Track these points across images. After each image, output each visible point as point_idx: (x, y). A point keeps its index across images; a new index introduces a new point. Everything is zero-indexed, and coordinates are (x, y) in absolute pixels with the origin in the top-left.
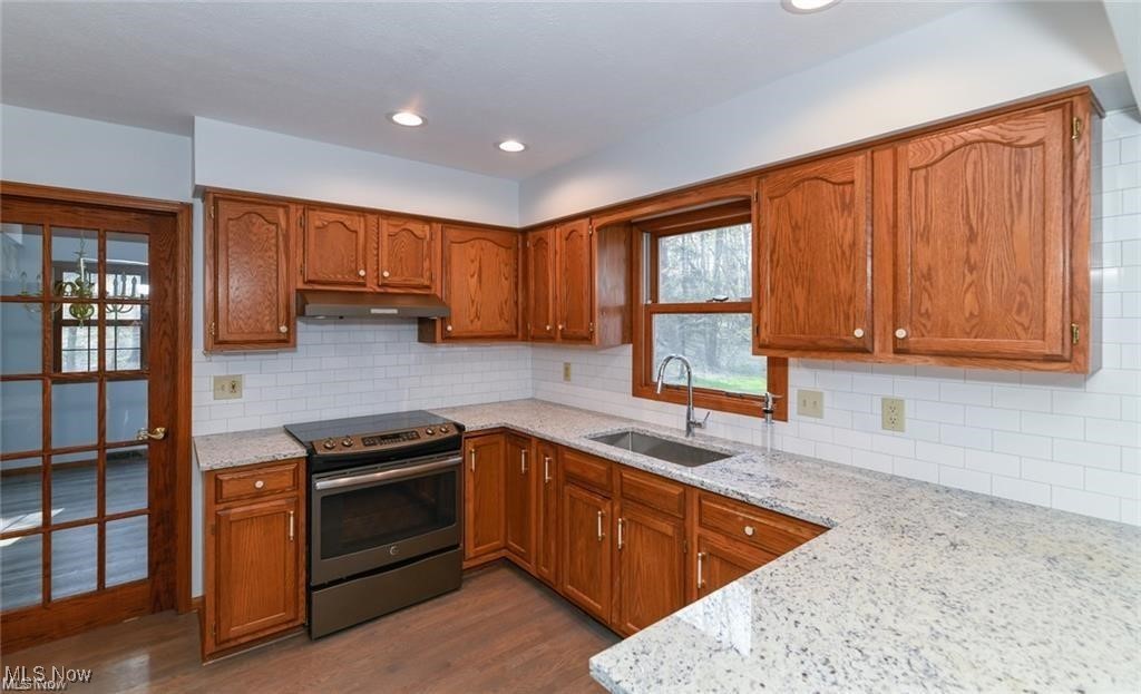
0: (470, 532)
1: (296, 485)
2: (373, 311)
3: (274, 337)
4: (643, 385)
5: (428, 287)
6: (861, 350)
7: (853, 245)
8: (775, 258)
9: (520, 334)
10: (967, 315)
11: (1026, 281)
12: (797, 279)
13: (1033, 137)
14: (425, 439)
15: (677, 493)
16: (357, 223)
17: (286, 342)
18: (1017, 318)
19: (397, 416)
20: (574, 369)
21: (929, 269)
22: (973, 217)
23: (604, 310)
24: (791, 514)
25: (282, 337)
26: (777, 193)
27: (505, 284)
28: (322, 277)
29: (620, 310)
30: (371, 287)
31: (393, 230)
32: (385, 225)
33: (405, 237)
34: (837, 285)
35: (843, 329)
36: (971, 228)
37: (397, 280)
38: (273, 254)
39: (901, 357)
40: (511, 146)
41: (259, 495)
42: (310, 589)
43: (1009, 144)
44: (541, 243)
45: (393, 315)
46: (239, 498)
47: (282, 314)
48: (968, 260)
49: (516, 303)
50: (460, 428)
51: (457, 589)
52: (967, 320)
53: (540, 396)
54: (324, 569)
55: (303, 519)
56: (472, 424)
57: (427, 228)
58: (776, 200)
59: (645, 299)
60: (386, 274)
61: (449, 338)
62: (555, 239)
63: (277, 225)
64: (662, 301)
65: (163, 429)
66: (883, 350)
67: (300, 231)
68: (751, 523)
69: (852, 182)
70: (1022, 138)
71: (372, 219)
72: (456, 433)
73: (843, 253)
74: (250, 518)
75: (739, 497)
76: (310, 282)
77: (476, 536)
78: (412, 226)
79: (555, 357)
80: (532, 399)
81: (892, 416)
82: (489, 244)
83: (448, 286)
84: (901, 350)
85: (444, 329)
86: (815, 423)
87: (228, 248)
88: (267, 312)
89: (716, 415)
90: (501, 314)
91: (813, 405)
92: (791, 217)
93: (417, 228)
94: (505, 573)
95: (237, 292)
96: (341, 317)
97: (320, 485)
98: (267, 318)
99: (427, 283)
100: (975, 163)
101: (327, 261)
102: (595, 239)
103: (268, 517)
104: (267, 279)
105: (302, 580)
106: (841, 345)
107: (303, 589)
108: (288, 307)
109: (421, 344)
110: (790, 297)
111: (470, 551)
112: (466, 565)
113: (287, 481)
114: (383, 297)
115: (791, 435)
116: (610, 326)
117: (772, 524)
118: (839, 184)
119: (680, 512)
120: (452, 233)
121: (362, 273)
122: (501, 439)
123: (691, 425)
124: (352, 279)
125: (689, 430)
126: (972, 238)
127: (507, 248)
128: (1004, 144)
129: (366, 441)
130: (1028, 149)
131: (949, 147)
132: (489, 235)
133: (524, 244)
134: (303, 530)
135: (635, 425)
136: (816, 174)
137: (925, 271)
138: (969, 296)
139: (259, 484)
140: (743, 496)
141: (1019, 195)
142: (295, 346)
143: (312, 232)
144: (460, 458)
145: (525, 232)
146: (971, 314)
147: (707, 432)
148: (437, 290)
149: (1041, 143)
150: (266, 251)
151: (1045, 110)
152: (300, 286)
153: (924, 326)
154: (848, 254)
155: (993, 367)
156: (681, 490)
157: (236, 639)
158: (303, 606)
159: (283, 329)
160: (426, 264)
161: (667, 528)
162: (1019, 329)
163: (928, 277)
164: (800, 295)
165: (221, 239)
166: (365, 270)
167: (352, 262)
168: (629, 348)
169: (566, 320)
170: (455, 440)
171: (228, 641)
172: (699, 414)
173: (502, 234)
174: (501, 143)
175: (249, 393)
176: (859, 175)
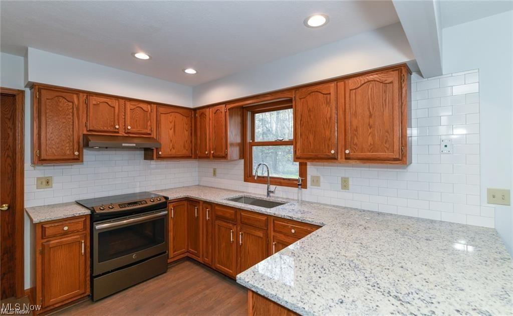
0: (171, 245)
1: (85, 228)
2: (123, 145)
3: (72, 157)
4: (249, 177)
5: (150, 134)
6: (333, 159)
7: (330, 118)
8: (302, 123)
9: (193, 156)
10: (369, 144)
11: (388, 132)
12: (310, 131)
13: (389, 80)
14: (150, 204)
15: (264, 219)
16: (115, 103)
17: (78, 159)
18: (385, 145)
19: (134, 195)
20: (218, 171)
21: (357, 127)
22: (371, 108)
23: (232, 145)
24: (309, 223)
25: (75, 157)
26: (302, 97)
27: (186, 133)
28: (96, 128)
29: (239, 144)
30: (122, 133)
31: (133, 107)
32: (128, 104)
33: (138, 111)
34: (325, 133)
35: (327, 151)
36: (370, 112)
37: (134, 130)
38: (70, 116)
39: (347, 161)
40: (190, 71)
41: (66, 234)
42: (92, 278)
43: (382, 82)
44: (203, 115)
45: (134, 146)
46: (55, 236)
47: (76, 146)
48: (369, 125)
49: (191, 142)
50: (166, 198)
51: (165, 272)
52: (369, 146)
53: (201, 184)
54: (99, 267)
55: (88, 244)
56: (172, 196)
57: (149, 106)
58: (302, 100)
59: (249, 140)
60: (129, 127)
61: (160, 158)
62: (209, 113)
63: (73, 103)
64: (256, 141)
65: (7, 205)
66: (341, 158)
67: (85, 106)
68: (294, 228)
69: (330, 94)
70: (386, 80)
71: (122, 102)
72: (164, 200)
73: (327, 121)
74: (61, 245)
75: (289, 218)
76: (90, 131)
77: (174, 247)
78: (142, 105)
79: (208, 166)
80: (198, 185)
81: (345, 184)
82: (179, 115)
83: (158, 133)
84: (347, 158)
85: (157, 153)
86: (318, 189)
87: (46, 113)
88: (67, 145)
89: (279, 188)
90: (184, 147)
91: (316, 182)
92: (308, 107)
93: (144, 106)
94: (187, 263)
95: (51, 135)
96: (107, 148)
97: (98, 227)
98: (68, 148)
99: (149, 132)
100: (371, 89)
101: (100, 120)
102: (228, 114)
103: (69, 244)
104: (67, 129)
105: (89, 273)
106: (326, 156)
107: (88, 278)
108: (79, 143)
109: (145, 161)
110: (307, 138)
111: (171, 254)
112: (169, 261)
113: (80, 226)
114: (128, 137)
115: (309, 194)
116: (234, 152)
117: (302, 227)
118: (325, 94)
119: (265, 227)
120: (161, 109)
121: (117, 127)
122: (185, 203)
123: (269, 192)
124: (112, 129)
125: (268, 195)
126: (371, 116)
127: (187, 117)
128: (381, 82)
129: (121, 206)
130: (388, 85)
131: (363, 82)
132: (178, 110)
133: (195, 115)
134: (88, 250)
135: (245, 194)
136: (316, 90)
137: (355, 128)
138: (370, 138)
139: (66, 228)
140: (290, 217)
141: (385, 101)
142: (82, 161)
143: (91, 106)
144: (167, 212)
145: (195, 110)
146: (371, 144)
147: (276, 195)
148: (154, 135)
149: (391, 83)
150: (67, 115)
151: (393, 71)
152: (85, 132)
153: (355, 149)
154: (329, 121)
155: (378, 163)
156: (266, 218)
157: (53, 305)
158: (88, 286)
159: (76, 153)
160: (149, 123)
161: (260, 234)
162: (386, 150)
163: (356, 130)
164: (311, 137)
165: (43, 109)
166: (119, 125)
167: (112, 121)
168: (243, 161)
169: (215, 149)
170: (164, 204)
171: (50, 306)
172: (272, 188)
173: (185, 110)
174: (185, 70)
175: (56, 185)
176: (332, 91)
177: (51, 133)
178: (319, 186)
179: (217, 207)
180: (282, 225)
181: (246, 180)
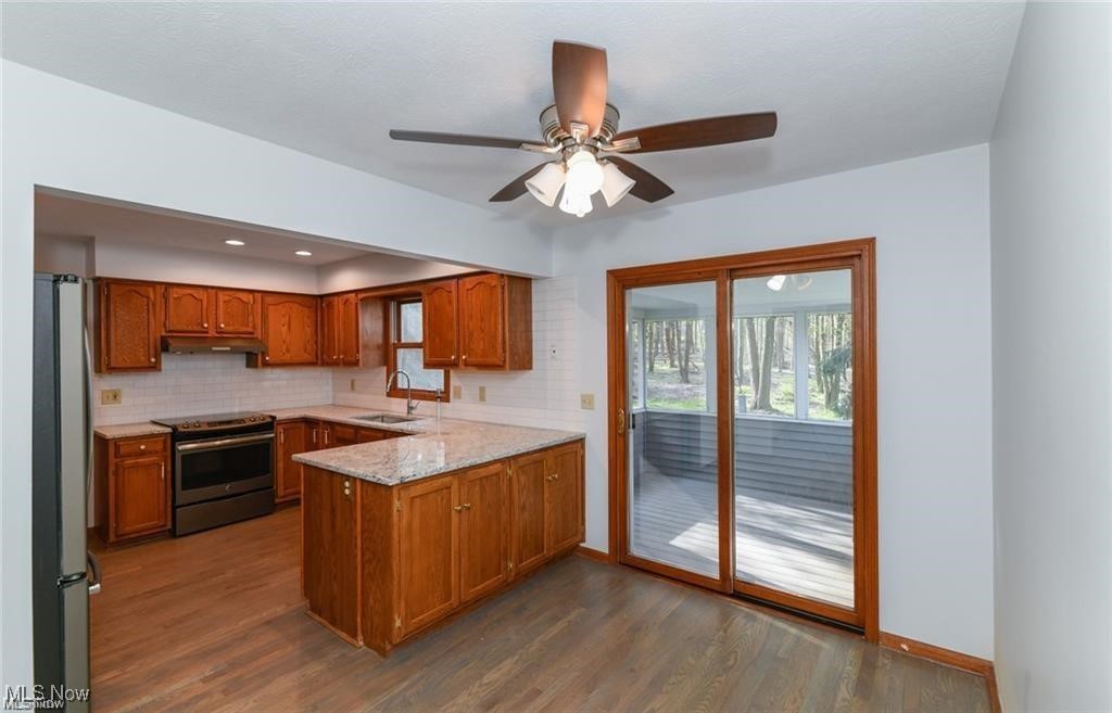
0: (281, 480)
1: (165, 448)
2: (214, 349)
3: (146, 364)
4: (394, 392)
5: (252, 333)
7: (452, 319)
8: (429, 322)
9: (319, 362)
10: (481, 349)
12: (437, 333)
14: (249, 423)
16: (202, 295)
17: (156, 367)
18: (491, 351)
19: (231, 414)
20: (356, 384)
22: (482, 312)
23: (365, 347)
25: (152, 365)
27: (308, 330)
28: (178, 327)
29: (379, 347)
30: (212, 333)
31: (226, 298)
32: (221, 294)
33: (235, 302)
34: (447, 335)
35: (449, 356)
36: (482, 315)
37: (230, 329)
38: (145, 315)
40: (303, 253)
41: (143, 454)
42: (174, 508)
43: (489, 285)
44: (330, 305)
45: (227, 351)
46: (129, 455)
47: (152, 351)
48: (481, 329)
49: (316, 342)
50: (273, 418)
51: (271, 513)
52: (481, 351)
53: (337, 402)
54: (184, 496)
55: (169, 468)
56: (280, 416)
57: (251, 296)
59: (393, 340)
60: (222, 326)
61: (266, 365)
62: (338, 303)
63: (148, 298)
64: (403, 341)
67: (163, 300)
69: (452, 292)
71: (213, 292)
72: (270, 420)
73: (450, 322)
74: (136, 466)
76: (170, 331)
77: (285, 483)
78: (240, 295)
79: (345, 375)
80: (333, 405)
81: (482, 395)
82: (296, 305)
83: (266, 332)
84: (467, 364)
85: (264, 358)
86: (458, 402)
87: (116, 312)
88: (142, 350)
89: (422, 402)
90: (305, 350)
91: (458, 395)
92: (434, 305)
93: (244, 297)
95: (123, 339)
96: (192, 352)
97: (180, 448)
98: (142, 354)
99: (250, 330)
100: (483, 292)
101: (182, 317)
102: (359, 306)
103: (147, 466)
104: (142, 330)
105: (170, 503)
107: (169, 510)
108: (156, 348)
109: (249, 369)
110: (434, 341)
111: (281, 492)
112: (277, 501)
113: (159, 447)
114: (221, 338)
115: (451, 409)
116: (375, 356)
118: (448, 292)
120: (269, 299)
121: (206, 325)
122: (303, 425)
123: (410, 408)
124: (200, 329)
125: (409, 413)
126: (482, 319)
127: (309, 307)
129: (209, 424)
130: (493, 288)
131: (476, 283)
132: (297, 299)
133: (320, 305)
134: (169, 476)
135: (386, 413)
136: (440, 286)
137: (471, 332)
138: (482, 342)
139: (143, 447)
142: (160, 370)
143: (171, 300)
144: (274, 435)
145: (321, 297)
147: (414, 410)
148: (258, 334)
149: (496, 286)
150: (141, 313)
152: (164, 334)
153: (470, 354)
155: (488, 369)
157: (128, 534)
158: (170, 518)
159: (153, 360)
160: (251, 318)
162: (494, 356)
163: (472, 334)
164: (437, 340)
165: (112, 307)
166: (208, 323)
167: (199, 319)
168: (385, 368)
169: (345, 353)
170: (269, 424)
171: (124, 535)
172: (414, 403)
173: (308, 298)
174: (296, 252)
175: (125, 400)
176: (454, 289)
177: (123, 336)
178: (460, 398)
179: (337, 428)
181: (389, 395)
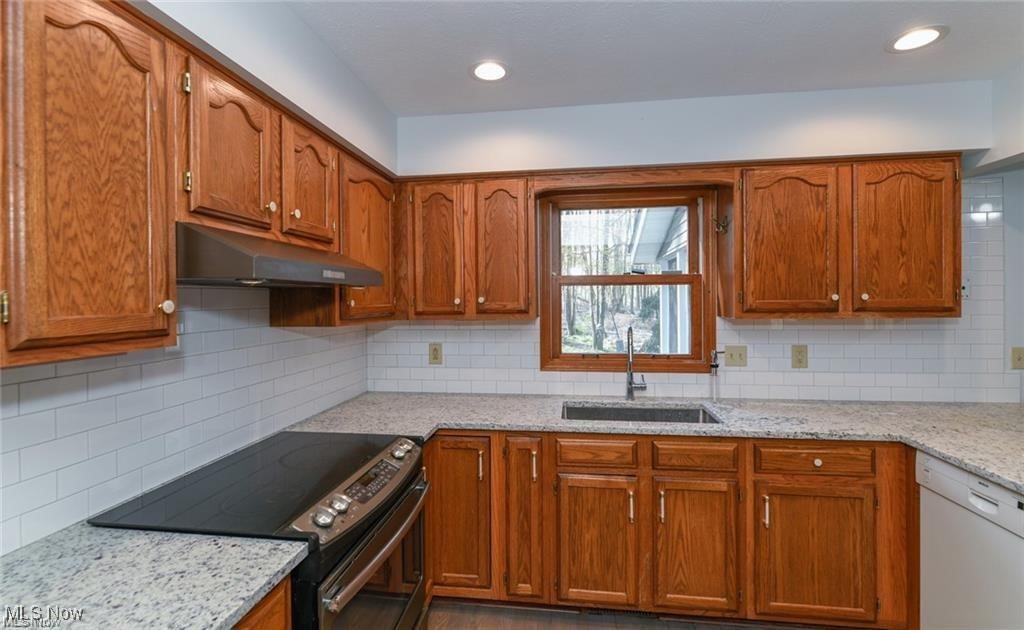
2: (325, 273)
7: (826, 232)
8: (760, 237)
10: (901, 282)
11: (933, 263)
12: (780, 255)
13: (939, 175)
15: (732, 448)
16: (264, 117)
18: (930, 286)
21: (877, 252)
22: (904, 223)
25: (160, 326)
26: (763, 185)
28: (218, 202)
30: (275, 233)
31: (300, 144)
32: (292, 131)
33: (309, 160)
34: (813, 261)
35: (817, 293)
36: (903, 228)
38: (139, 137)
39: (857, 314)
40: (489, 71)
43: (925, 178)
44: (437, 199)
47: (159, 274)
48: (901, 249)
49: (394, 273)
52: (901, 287)
57: (329, 151)
58: (760, 191)
62: (463, 196)
63: (144, 75)
66: (845, 309)
69: (825, 186)
70: (933, 175)
71: (276, 114)
72: (418, 448)
73: (818, 238)
75: (809, 437)
76: (198, 211)
78: (316, 143)
80: (369, 392)
81: (799, 358)
84: (862, 308)
86: (740, 371)
88: (129, 268)
91: (739, 357)
92: (774, 207)
100: (905, 187)
101: (224, 176)
102: (532, 202)
106: (816, 306)
108: (167, 261)
110: (773, 269)
117: (835, 452)
118: (814, 185)
119: (732, 466)
120: (348, 168)
121: (273, 207)
123: (634, 388)
124: (257, 215)
125: (630, 393)
126: (903, 234)
127: (387, 200)
128: (921, 177)
129: (353, 495)
130: (933, 183)
131: (891, 173)
132: (375, 179)
136: (797, 175)
137: (874, 252)
138: (902, 273)
140: (812, 434)
141: (929, 210)
146: (903, 283)
147: (649, 393)
149: (940, 180)
151: (944, 161)
152: (184, 217)
153: (875, 291)
154: (821, 239)
156: (735, 445)
159: (169, 305)
160: (329, 205)
161: (722, 485)
162: (930, 293)
163: (877, 258)
170: (419, 461)
173: (386, 181)
174: (475, 66)
176: (831, 181)
177: (66, 204)
178: (745, 365)
179: (564, 442)
180: (780, 454)
181: (544, 366)
